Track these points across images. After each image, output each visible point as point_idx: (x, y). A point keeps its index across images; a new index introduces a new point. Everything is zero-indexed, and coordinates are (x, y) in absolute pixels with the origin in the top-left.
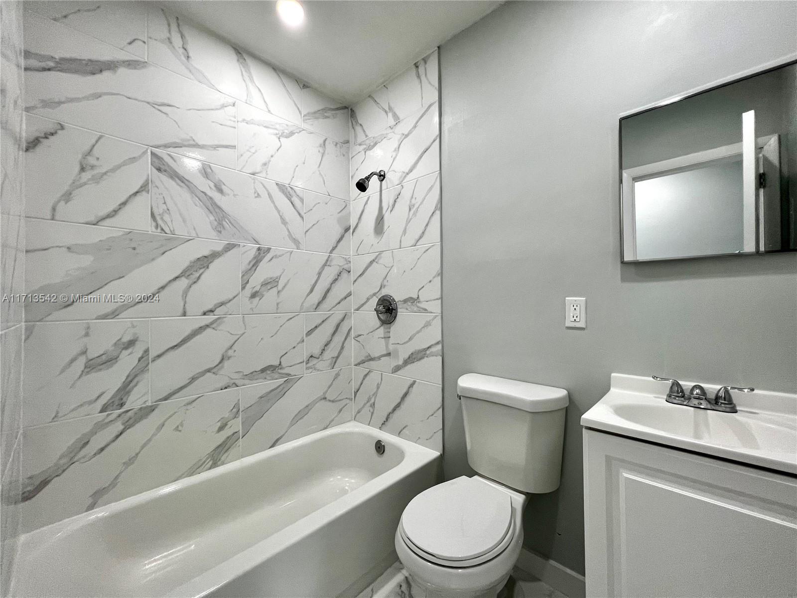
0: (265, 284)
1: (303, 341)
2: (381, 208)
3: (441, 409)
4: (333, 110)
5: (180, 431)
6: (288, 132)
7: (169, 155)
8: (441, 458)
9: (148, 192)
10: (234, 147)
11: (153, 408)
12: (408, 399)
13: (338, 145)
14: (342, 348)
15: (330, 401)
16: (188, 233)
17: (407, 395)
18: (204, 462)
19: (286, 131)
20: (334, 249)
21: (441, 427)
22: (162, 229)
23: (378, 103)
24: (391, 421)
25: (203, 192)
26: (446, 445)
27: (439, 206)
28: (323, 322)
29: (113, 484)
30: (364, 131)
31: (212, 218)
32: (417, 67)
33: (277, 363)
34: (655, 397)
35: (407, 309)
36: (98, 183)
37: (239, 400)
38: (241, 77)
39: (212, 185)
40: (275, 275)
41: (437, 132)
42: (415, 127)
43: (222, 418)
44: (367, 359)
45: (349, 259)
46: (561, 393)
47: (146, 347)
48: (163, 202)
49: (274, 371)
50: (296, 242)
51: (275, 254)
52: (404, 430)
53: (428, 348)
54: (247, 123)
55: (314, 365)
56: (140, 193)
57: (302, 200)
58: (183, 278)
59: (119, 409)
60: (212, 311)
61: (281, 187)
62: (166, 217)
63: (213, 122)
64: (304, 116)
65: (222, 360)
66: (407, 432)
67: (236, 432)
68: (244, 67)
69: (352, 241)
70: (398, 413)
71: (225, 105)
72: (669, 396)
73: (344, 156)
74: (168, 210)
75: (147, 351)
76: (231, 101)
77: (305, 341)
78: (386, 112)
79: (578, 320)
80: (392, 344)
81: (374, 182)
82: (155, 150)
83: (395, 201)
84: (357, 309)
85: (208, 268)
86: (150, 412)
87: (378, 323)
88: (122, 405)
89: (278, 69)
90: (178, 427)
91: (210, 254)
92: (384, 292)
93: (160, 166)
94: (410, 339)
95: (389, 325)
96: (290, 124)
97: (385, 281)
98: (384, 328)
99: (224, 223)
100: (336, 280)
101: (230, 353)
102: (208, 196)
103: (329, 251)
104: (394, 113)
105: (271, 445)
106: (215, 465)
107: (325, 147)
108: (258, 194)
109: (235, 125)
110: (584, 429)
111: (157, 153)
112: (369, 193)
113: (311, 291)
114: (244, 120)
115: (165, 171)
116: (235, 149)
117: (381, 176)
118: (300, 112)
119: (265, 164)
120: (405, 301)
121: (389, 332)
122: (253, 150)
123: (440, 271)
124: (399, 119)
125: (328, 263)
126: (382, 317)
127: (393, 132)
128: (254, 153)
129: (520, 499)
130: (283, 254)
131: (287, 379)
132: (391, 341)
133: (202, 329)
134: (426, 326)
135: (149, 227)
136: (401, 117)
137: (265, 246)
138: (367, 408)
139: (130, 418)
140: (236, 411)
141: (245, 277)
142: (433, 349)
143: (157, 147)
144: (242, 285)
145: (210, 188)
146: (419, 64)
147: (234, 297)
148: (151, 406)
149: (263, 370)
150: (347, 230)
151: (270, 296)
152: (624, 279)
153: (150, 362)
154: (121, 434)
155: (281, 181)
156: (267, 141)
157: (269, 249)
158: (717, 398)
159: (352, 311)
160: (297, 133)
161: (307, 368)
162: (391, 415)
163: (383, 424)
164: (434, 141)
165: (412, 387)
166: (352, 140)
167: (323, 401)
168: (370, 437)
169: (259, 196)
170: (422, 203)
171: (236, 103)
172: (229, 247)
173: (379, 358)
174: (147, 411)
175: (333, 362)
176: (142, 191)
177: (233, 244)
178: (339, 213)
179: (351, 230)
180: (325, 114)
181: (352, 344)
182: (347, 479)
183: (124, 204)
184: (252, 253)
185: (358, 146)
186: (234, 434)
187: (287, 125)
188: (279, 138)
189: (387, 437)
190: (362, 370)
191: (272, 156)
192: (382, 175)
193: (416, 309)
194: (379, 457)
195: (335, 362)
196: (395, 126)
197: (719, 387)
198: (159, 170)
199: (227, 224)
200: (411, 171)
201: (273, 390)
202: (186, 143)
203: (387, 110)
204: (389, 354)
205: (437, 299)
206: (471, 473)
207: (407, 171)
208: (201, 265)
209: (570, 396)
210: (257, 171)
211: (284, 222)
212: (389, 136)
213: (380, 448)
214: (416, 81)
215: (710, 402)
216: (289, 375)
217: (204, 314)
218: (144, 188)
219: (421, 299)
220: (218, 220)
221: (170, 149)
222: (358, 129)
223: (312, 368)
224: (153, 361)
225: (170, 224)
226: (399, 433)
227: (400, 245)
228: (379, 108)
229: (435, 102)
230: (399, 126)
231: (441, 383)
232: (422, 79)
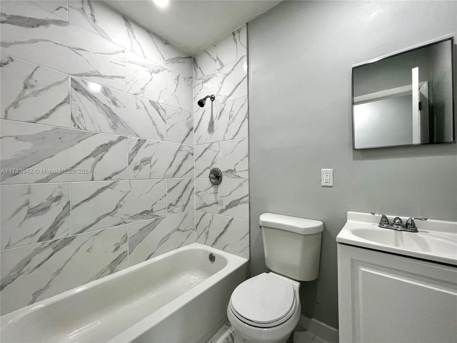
0: (143, 161)
1: (166, 195)
2: (212, 117)
3: (248, 234)
4: (183, 58)
5: (90, 252)
6: (156, 70)
7: (83, 81)
8: (249, 262)
9: (69, 103)
10: (124, 78)
11: (73, 238)
12: (229, 229)
13: (186, 80)
14: (189, 199)
15: (181, 231)
16: (95, 129)
17: (228, 226)
18: (106, 270)
19: (155, 69)
20: (184, 141)
21: (249, 245)
22: (78, 127)
23: (210, 55)
24: (218, 241)
25: (104, 104)
26: (251, 256)
27: (247, 116)
28: (178, 184)
29: (48, 286)
30: (202, 71)
31: (110, 120)
32: (234, 35)
33: (150, 209)
34: (372, 224)
35: (228, 176)
36: (36, 96)
37: (127, 232)
38: (128, 35)
39: (110, 100)
40: (148, 156)
41: (246, 73)
42: (233, 70)
43: (116, 243)
44: (203, 206)
45: (193, 147)
46: (319, 224)
47: (68, 200)
48: (79, 110)
49: (148, 214)
50: (162, 136)
51: (149, 143)
52: (227, 247)
53: (241, 199)
54: (131, 63)
55: (172, 210)
56: (63, 104)
57: (165, 111)
58: (92, 158)
59: (51, 239)
60: (110, 178)
61: (152, 103)
62: (81, 120)
63: (111, 62)
64: (166, 61)
65: (117, 207)
66: (228, 249)
67: (125, 251)
68: (130, 29)
69: (194, 136)
70: (222, 237)
71: (117, 52)
72: (381, 224)
73: (189, 86)
74: (82, 115)
75: (68, 203)
76: (122, 49)
77: (167, 196)
78: (215, 60)
79: (328, 181)
80: (219, 197)
81: (208, 101)
82: (74, 77)
83: (221, 113)
84: (198, 177)
85: (107, 151)
86: (71, 241)
87: (211, 185)
88: (52, 237)
89: (150, 31)
90: (89, 249)
91: (109, 143)
92: (214, 166)
93: (77, 87)
94: (230, 194)
95: (217, 186)
96: (157, 65)
97: (215, 160)
98: (214, 188)
99: (118, 124)
100: (185, 159)
101: (122, 203)
102: (108, 107)
103: (181, 142)
104: (220, 61)
105: (146, 259)
106: (112, 272)
107: (178, 81)
108: (138, 107)
109: (124, 64)
110: (338, 244)
111: (75, 80)
112: (205, 108)
113: (170, 166)
114: (129, 62)
115: (80, 90)
116: (124, 79)
117: (212, 98)
118: (164, 58)
119: (143, 89)
120: (227, 172)
121: (217, 190)
122: (135, 80)
123: (248, 154)
124: (223, 65)
125: (181, 149)
126: (213, 181)
127: (220, 72)
128: (136, 82)
129: (297, 285)
130: (154, 144)
131: (156, 218)
132: (218, 195)
133: (104, 189)
134: (240, 186)
135: (69, 124)
137: (142, 138)
138: (204, 234)
139: (58, 245)
140: (125, 238)
141: (130, 157)
142: (244, 200)
143: (76, 75)
144: (129, 162)
145: (109, 102)
146: (235, 33)
147: (124, 169)
148: (72, 237)
149: (142, 214)
150: (191, 129)
151: (146, 169)
152: (354, 159)
153: (71, 209)
154: (52, 255)
155: (152, 99)
156: (144, 75)
157: (145, 140)
158: (407, 224)
159: (195, 177)
160: (162, 71)
161: (168, 212)
162: (218, 239)
163: (213, 244)
164: (244, 78)
165: (231, 222)
166: (194, 76)
167: (177, 231)
168: (206, 252)
169: (139, 108)
170: (237, 114)
171: (125, 51)
172: (120, 139)
173: (211, 205)
174: (68, 241)
175: (184, 208)
176: (65, 102)
177: (123, 137)
178: (186, 120)
179: (194, 130)
180: (179, 60)
181: (194, 197)
182: (192, 277)
183: (53, 110)
184: (135, 143)
185: (198, 80)
186: (124, 253)
187: (156, 66)
188: (151, 74)
189: (215, 251)
190: (200, 213)
191: (147, 84)
192: (213, 98)
193: (233, 176)
194: (212, 264)
195: (185, 208)
196: (221, 69)
197: (408, 218)
198: (76, 89)
199: (120, 124)
200: (230, 95)
201: (148, 225)
202: (93, 74)
203: (216, 59)
204: (217, 203)
205: (246, 170)
206: (268, 271)
207: (228, 95)
208: (103, 149)
209: (324, 225)
210: (138, 93)
211: (154, 124)
212: (217, 75)
213: (212, 258)
214: (234, 43)
215: (403, 227)
216: (157, 216)
217: (105, 179)
218: (66, 101)
219: (237, 170)
220: (114, 122)
221: (84, 77)
222: (198, 70)
223: (171, 212)
224: (72, 209)
225: (83, 124)
226: (223, 249)
227: (224, 139)
228: (211, 58)
229: (245, 56)
230: (224, 69)
231: (249, 219)
232: (237, 42)
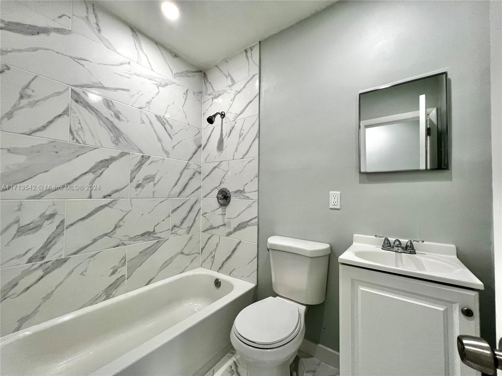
0: (146, 179)
1: (170, 216)
2: (222, 135)
3: (256, 258)
4: (193, 72)
5: (84, 275)
6: (164, 84)
7: (84, 92)
8: (257, 287)
9: (68, 115)
10: (128, 90)
11: (66, 260)
12: (236, 253)
13: (195, 95)
14: (194, 221)
15: (185, 254)
16: (95, 144)
17: (236, 250)
18: (100, 296)
19: (163, 83)
20: (191, 158)
21: (256, 269)
22: (77, 141)
23: (221, 71)
24: (225, 266)
25: (106, 118)
26: (259, 281)
27: (258, 136)
28: (183, 204)
29: (35, 311)
30: (212, 87)
31: (112, 135)
32: (246, 52)
33: (152, 230)
34: (376, 247)
35: (237, 197)
36: (32, 107)
37: (126, 254)
38: (135, 46)
39: (113, 113)
40: (152, 173)
41: (258, 92)
42: (244, 87)
43: (114, 266)
44: (210, 228)
45: (200, 166)
46: (327, 246)
47: (63, 218)
48: (79, 123)
49: (150, 236)
50: (167, 153)
51: (153, 160)
52: (233, 272)
53: (249, 221)
54: (137, 76)
55: (176, 231)
56: (62, 116)
57: (172, 127)
58: (90, 173)
59: (42, 261)
60: (109, 195)
61: (158, 118)
62: (80, 133)
63: (115, 73)
64: (174, 74)
65: (116, 227)
66: (235, 273)
67: (123, 276)
68: (137, 40)
69: (202, 154)
70: (229, 261)
71: (123, 63)
72: (383, 246)
73: (199, 101)
74: (82, 128)
75: (63, 222)
76: (127, 61)
77: (171, 216)
78: (226, 76)
79: (336, 204)
80: (227, 218)
81: (218, 118)
82: (74, 88)
83: (231, 131)
84: (205, 197)
85: (108, 167)
86: (64, 262)
87: (218, 205)
88: (43, 258)
89: (158, 44)
90: (83, 272)
91: (109, 158)
92: (223, 186)
93: (78, 99)
94: (238, 215)
95: (225, 207)
96: (165, 78)
97: (224, 179)
98: (222, 209)
99: (120, 138)
100: (192, 178)
101: (121, 223)
102: (110, 121)
103: (187, 160)
104: (232, 78)
105: (146, 283)
106: (108, 298)
107: (187, 95)
108: (143, 121)
109: (129, 76)
110: (340, 264)
111: (77, 91)
112: (215, 125)
113: (176, 184)
114: (135, 74)
115: (81, 102)
116: (129, 91)
117: (222, 115)
118: (172, 71)
119: (148, 103)
120: (236, 192)
121: (225, 211)
122: (141, 93)
123: (258, 174)
124: (235, 82)
125: (187, 167)
126: (221, 201)
127: (231, 89)
128: (141, 95)
129: (303, 308)
130: (158, 161)
131: (158, 240)
132: (226, 217)
133: (102, 207)
134: (248, 207)
135: (67, 138)
136: (236, 81)
137: (146, 154)
138: (209, 259)
139: (49, 267)
140: (123, 261)
141: (133, 174)
142: (253, 222)
143: (76, 86)
144: (130, 179)
145: (111, 115)
146: (247, 50)
147: (125, 187)
148: (65, 259)
149: (143, 235)
150: (200, 147)
151: (149, 187)
152: (360, 182)
153: (65, 229)
154: (42, 278)
155: (159, 114)
156: (150, 88)
157: (149, 157)
158: (407, 246)
159: (202, 197)
160: (170, 84)
161: (172, 234)
162: (225, 263)
163: (219, 269)
164: (256, 97)
165: (239, 245)
166: (204, 92)
167: (181, 255)
168: (212, 277)
169: (143, 122)
170: (247, 133)
171: (130, 63)
172: (123, 155)
173: (218, 227)
174: (61, 262)
175: (189, 229)
176: (64, 114)
177: (125, 152)
178: (195, 136)
179: (202, 147)
180: (188, 74)
181: (201, 219)
182: (196, 304)
183: (51, 122)
184: (139, 158)
185: (208, 96)
186: (121, 277)
187: (163, 79)
188: (158, 87)
189: (221, 276)
190: (207, 235)
191: (153, 98)
192: (223, 115)
193: (242, 197)
194: (217, 289)
195: (190, 230)
196: (232, 85)
197: (407, 241)
198: (76, 101)
199: (122, 139)
200: (241, 113)
201: (149, 248)
202: (96, 85)
203: (227, 75)
204: (224, 225)
205: (255, 191)
206: (275, 295)
207: (238, 113)
208: (103, 165)
209: (331, 248)
210: (143, 107)
211: (160, 140)
212: (228, 91)
213: (217, 283)
214: (246, 60)
215: (403, 249)
216: (160, 238)
217: (104, 197)
218: (66, 112)
219: (246, 191)
220: (115, 136)
221: (84, 88)
222: (208, 85)
223: (174, 234)
224: (67, 228)
225: (83, 137)
226: (230, 274)
227: (234, 158)
228: (222, 74)
229: (257, 74)
230: (234, 86)
231: (257, 242)
232: (249, 60)
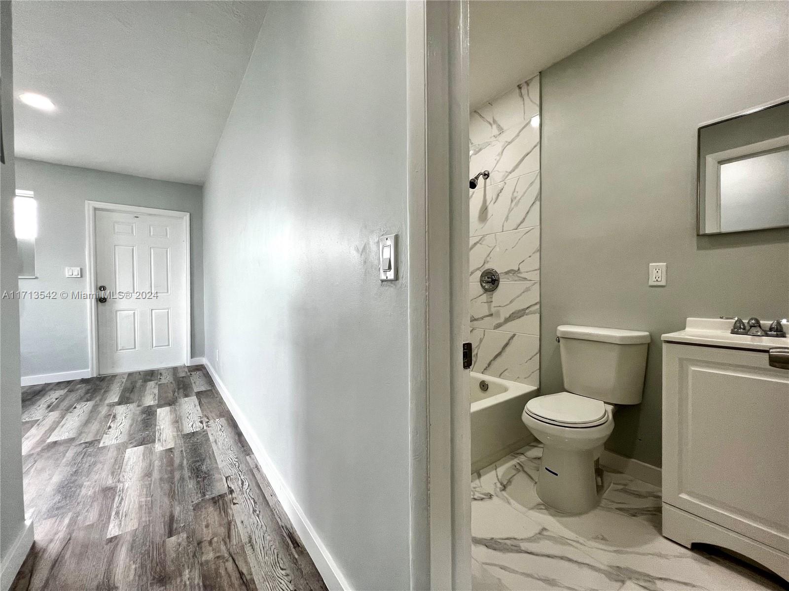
2: (485, 201)
3: (538, 355)
8: (539, 390)
12: (508, 349)
17: (508, 345)
21: (538, 367)
23: (482, 117)
24: (492, 366)
26: (542, 382)
27: (539, 198)
32: (520, 88)
34: (722, 332)
35: (508, 279)
41: (538, 140)
42: (518, 135)
46: (646, 334)
52: (505, 373)
53: (528, 308)
66: (508, 374)
70: (499, 360)
72: (733, 329)
78: (490, 124)
79: (659, 280)
80: (494, 307)
81: (481, 180)
83: (498, 195)
87: (481, 291)
92: (487, 266)
94: (511, 302)
95: (491, 293)
97: (488, 258)
98: (487, 295)
104: (498, 125)
110: (663, 343)
112: (478, 190)
117: (485, 175)
120: (507, 273)
121: (492, 298)
123: (539, 248)
124: (502, 129)
126: (486, 286)
127: (497, 140)
132: (493, 304)
134: (526, 291)
136: (505, 128)
142: (532, 309)
146: (522, 86)
152: (699, 248)
158: (771, 328)
162: (492, 362)
163: (484, 370)
164: (535, 146)
165: (513, 339)
168: (474, 379)
170: (523, 196)
173: (482, 318)
189: (486, 378)
192: (487, 175)
193: (517, 278)
194: (483, 393)
196: (499, 135)
197: (772, 323)
200: (513, 170)
203: (492, 122)
205: (536, 270)
207: (509, 171)
209: (651, 335)
212: (494, 143)
213: (484, 386)
214: (520, 99)
215: (764, 331)
219: (521, 270)
226: (500, 375)
227: (503, 229)
228: (484, 121)
229: (536, 116)
230: (503, 135)
231: (539, 335)
232: (525, 98)
